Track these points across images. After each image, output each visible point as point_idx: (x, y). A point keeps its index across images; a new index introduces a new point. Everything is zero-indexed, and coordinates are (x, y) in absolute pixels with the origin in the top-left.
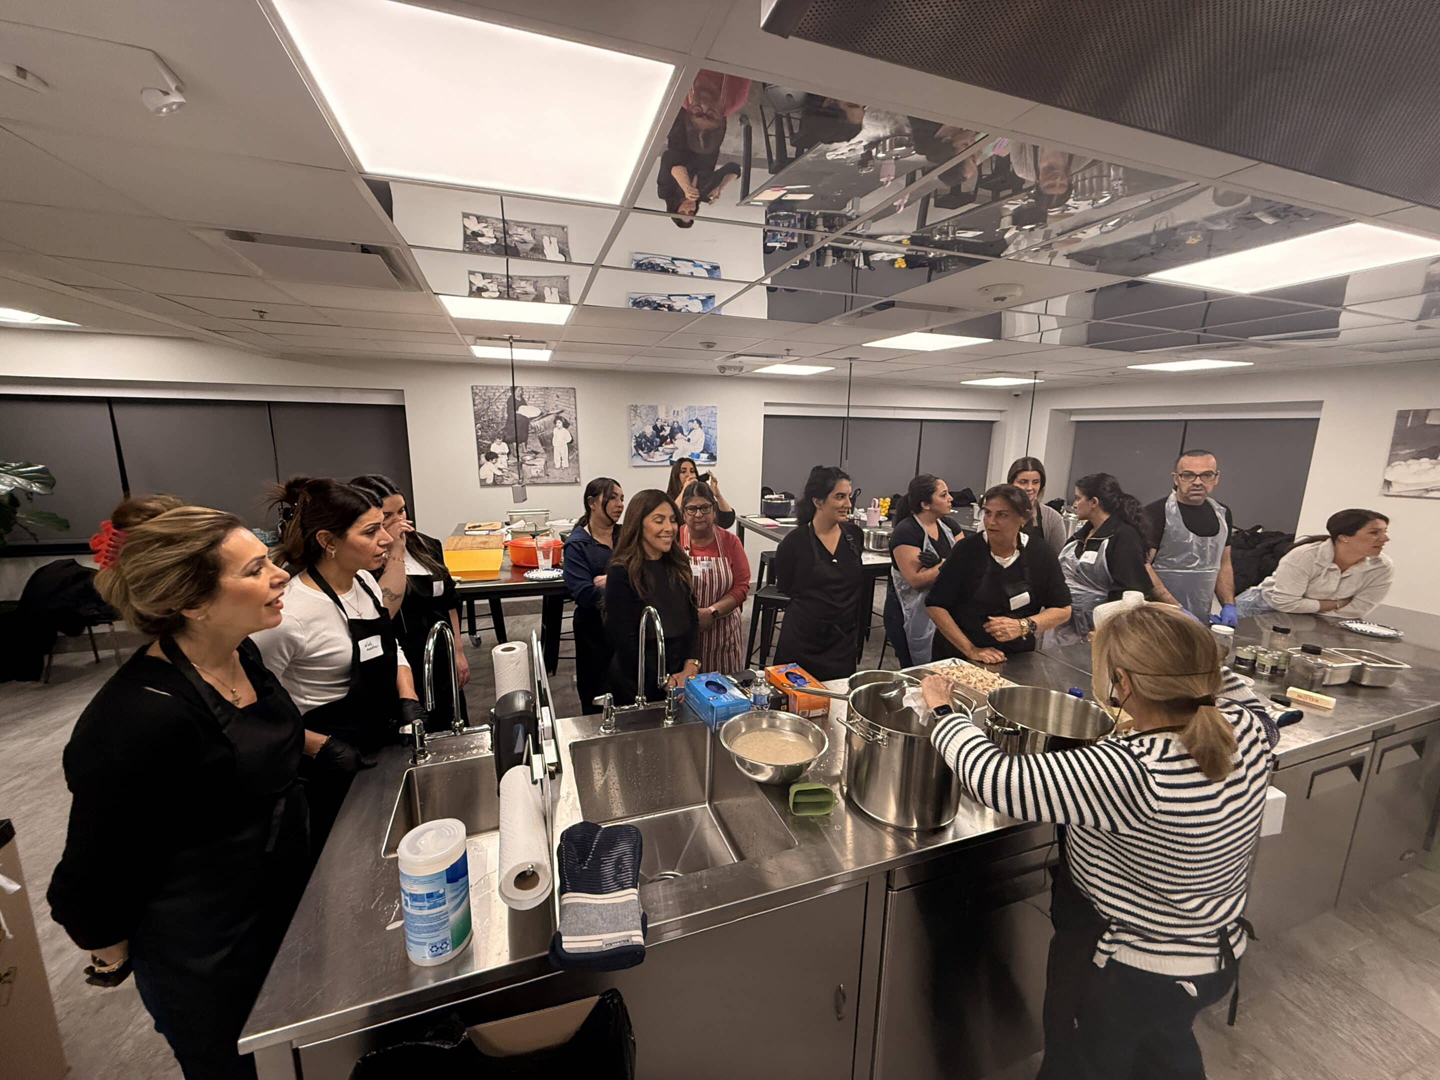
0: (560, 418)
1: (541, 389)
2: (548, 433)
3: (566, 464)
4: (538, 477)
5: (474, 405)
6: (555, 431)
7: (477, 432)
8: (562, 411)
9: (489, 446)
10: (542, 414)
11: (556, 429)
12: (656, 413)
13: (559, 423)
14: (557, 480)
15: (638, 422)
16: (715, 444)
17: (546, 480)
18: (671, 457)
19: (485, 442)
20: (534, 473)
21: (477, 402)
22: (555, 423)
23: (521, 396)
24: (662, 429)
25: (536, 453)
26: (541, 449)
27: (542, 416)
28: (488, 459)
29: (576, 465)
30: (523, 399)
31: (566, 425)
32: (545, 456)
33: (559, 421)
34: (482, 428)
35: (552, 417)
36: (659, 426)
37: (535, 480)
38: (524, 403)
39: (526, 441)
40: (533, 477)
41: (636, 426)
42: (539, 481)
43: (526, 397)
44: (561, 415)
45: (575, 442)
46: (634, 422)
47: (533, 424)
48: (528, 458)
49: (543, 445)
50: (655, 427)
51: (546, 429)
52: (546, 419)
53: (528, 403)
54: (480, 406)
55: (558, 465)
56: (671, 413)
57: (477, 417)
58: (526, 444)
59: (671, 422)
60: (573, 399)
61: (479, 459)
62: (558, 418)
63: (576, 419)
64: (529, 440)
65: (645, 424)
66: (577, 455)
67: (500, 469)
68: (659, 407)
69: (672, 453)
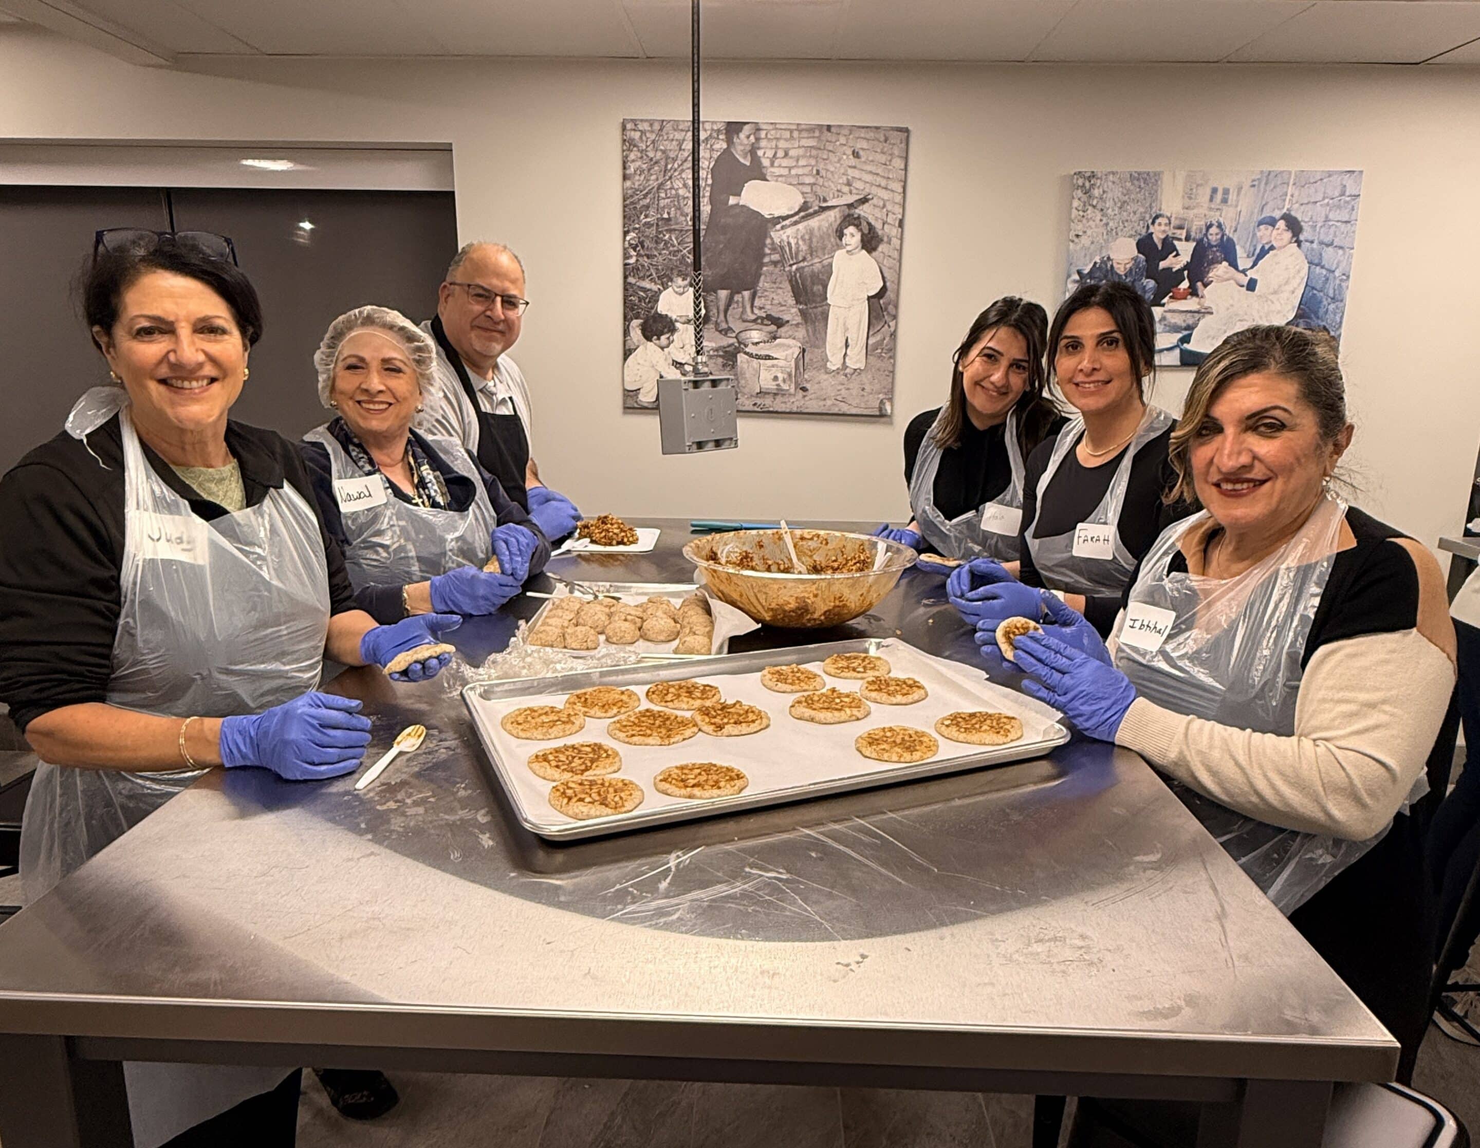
0: (856, 221)
1: (811, 129)
2: (816, 264)
3: (857, 359)
4: (778, 393)
5: (625, 177)
6: (839, 259)
7: (626, 256)
8: (864, 201)
9: (654, 298)
10: (805, 207)
11: (840, 254)
12: (1154, 195)
13: (852, 236)
14: (829, 405)
15: (1093, 228)
16: (1338, 298)
17: (796, 402)
18: (1186, 339)
19: (646, 284)
20: (766, 380)
21: (631, 171)
22: (841, 235)
23: (753, 151)
24: (1169, 247)
25: (779, 323)
26: (791, 313)
27: (805, 212)
28: (648, 333)
29: (886, 365)
30: (755, 160)
31: (870, 242)
32: (801, 333)
33: (851, 229)
34: (638, 246)
35: (833, 217)
36: (1158, 237)
37: (768, 402)
38: (758, 173)
39: (752, 286)
40: (762, 393)
41: (1085, 241)
42: (778, 405)
43: (765, 154)
44: (859, 211)
45: (890, 294)
46: (1079, 228)
47: (778, 235)
48: (755, 335)
49: (798, 302)
50: (1145, 244)
51: (812, 251)
52: (814, 223)
53: (770, 171)
54: (638, 180)
55: (834, 363)
56: (1203, 195)
57: (630, 213)
58: (753, 298)
59: (1197, 225)
60: (898, 163)
61: (626, 332)
62: (850, 219)
63: (901, 224)
64: (763, 283)
65: (1113, 234)
66: (893, 335)
67: (678, 365)
68: (1166, 178)
69: (1190, 328)
